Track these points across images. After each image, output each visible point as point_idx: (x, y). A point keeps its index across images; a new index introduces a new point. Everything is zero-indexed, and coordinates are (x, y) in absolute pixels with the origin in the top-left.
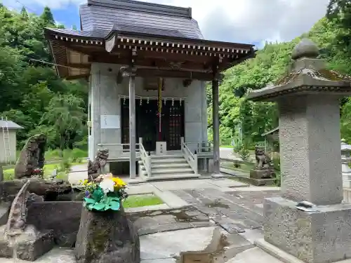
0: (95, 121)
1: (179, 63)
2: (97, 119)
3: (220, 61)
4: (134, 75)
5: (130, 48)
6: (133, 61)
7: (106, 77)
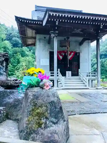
0: (38, 62)
1: (80, 30)
2: (39, 61)
3: (101, 27)
4: (57, 35)
5: (55, 20)
6: (56, 28)
7: (43, 41)
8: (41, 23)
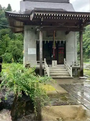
0: (26, 51)
4: (42, 30)
5: (40, 18)
6: (41, 24)
7: (30, 31)
8: (28, 17)
